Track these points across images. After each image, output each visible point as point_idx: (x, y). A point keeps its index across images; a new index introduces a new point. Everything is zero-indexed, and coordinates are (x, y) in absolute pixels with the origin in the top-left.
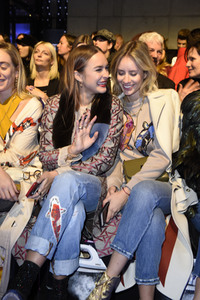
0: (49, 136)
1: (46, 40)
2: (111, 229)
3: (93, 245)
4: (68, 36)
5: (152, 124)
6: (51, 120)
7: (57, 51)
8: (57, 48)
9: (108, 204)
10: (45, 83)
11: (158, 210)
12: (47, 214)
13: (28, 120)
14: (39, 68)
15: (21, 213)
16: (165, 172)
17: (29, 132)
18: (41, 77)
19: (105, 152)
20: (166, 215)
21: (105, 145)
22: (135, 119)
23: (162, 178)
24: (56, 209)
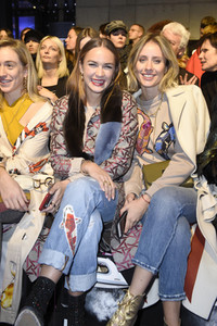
0: (61, 139)
1: (52, 34)
2: (130, 240)
3: (112, 259)
4: (77, 29)
5: (172, 125)
6: (60, 122)
8: (65, 42)
9: (126, 213)
10: (54, 82)
11: (183, 219)
12: (60, 224)
13: (41, 125)
17: (42, 137)
18: (49, 75)
19: (120, 153)
20: (191, 224)
21: (119, 146)
22: (152, 120)
23: (187, 183)
24: (71, 218)
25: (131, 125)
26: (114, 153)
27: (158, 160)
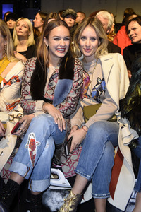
0: (28, 88)
1: (25, 17)
2: (74, 157)
3: (61, 169)
5: (103, 80)
7: (33, 25)
8: (33, 22)
9: (71, 138)
10: (25, 48)
11: (109, 143)
12: (26, 146)
13: (15, 78)
14: (20, 38)
15: (7, 145)
16: (114, 115)
17: (15, 86)
18: (22, 44)
19: (70, 100)
20: (115, 147)
21: (70, 95)
23: (112, 119)
24: (33, 142)
25: (79, 82)
26: (66, 99)
27: (94, 103)
